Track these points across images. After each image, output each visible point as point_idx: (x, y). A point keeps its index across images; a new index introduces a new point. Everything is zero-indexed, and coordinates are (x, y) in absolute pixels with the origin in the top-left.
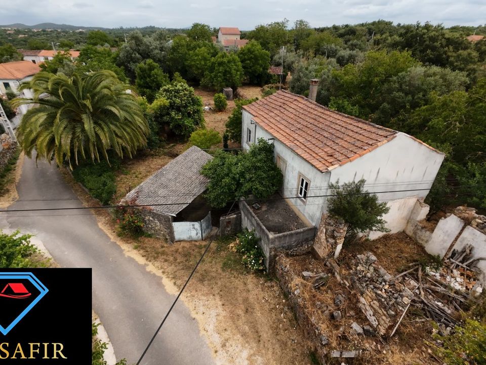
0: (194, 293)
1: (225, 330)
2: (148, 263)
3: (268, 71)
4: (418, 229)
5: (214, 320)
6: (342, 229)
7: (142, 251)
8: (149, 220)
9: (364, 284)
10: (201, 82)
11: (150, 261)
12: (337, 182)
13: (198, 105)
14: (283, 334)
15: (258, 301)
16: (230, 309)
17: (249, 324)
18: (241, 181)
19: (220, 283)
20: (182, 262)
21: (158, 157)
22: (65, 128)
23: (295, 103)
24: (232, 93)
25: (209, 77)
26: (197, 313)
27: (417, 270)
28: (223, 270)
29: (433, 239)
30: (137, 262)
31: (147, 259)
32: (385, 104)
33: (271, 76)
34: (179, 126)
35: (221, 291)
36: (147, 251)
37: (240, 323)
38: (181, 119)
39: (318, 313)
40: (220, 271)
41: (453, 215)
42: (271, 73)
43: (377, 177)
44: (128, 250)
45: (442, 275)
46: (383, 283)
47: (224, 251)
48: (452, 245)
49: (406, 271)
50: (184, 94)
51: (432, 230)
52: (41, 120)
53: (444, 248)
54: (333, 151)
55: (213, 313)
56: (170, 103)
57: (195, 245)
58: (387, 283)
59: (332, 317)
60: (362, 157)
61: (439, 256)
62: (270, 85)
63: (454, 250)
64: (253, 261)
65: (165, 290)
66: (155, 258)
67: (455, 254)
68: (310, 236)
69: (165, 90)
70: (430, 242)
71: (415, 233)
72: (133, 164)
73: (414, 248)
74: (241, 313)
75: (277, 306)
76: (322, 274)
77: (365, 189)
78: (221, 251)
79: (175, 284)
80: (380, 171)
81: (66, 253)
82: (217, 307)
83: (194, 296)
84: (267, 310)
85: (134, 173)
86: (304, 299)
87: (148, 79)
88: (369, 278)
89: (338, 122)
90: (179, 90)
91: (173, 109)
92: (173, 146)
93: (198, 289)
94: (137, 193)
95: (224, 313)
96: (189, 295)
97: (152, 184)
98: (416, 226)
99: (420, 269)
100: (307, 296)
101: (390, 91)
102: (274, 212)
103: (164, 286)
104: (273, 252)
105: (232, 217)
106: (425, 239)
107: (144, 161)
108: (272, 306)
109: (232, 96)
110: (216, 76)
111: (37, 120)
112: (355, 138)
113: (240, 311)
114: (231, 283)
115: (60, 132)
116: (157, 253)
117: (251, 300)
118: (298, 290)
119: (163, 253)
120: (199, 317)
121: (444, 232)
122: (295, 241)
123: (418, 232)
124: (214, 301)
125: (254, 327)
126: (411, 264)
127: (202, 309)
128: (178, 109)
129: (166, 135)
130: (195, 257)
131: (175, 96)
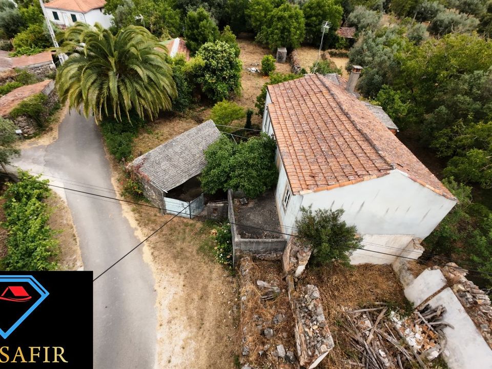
0: (164, 267)
1: (177, 309)
2: (138, 227)
3: (336, 33)
4: (404, 269)
5: (171, 297)
6: (306, 253)
7: (137, 215)
8: (147, 188)
9: (302, 315)
10: (255, 37)
11: (140, 226)
12: (310, 207)
13: (236, 69)
14: (223, 329)
15: (215, 292)
16: (188, 291)
17: (199, 310)
18: (230, 175)
19: (190, 264)
20: (166, 234)
21: (185, 119)
22: (92, 84)
23: (319, 95)
24: (285, 56)
25: (265, 33)
26: (160, 286)
27: (380, 311)
28: (198, 253)
29: (413, 285)
30: (130, 224)
31: (139, 224)
32: (443, 108)
33: (338, 39)
34: (212, 91)
35: (187, 272)
36: (141, 216)
37: (191, 307)
38: (215, 83)
39: (252, 325)
40: (194, 253)
41: (439, 270)
42: (339, 35)
43: (360, 210)
44: (126, 210)
45: (403, 325)
46: (315, 323)
47: (206, 234)
48: (428, 300)
49: (369, 308)
50: (222, 56)
51: (417, 275)
52: (72, 72)
53: (420, 299)
54: (319, 171)
55: (173, 290)
56: (206, 64)
57: (183, 222)
58: (318, 324)
59: (263, 333)
60: (342, 188)
61: (413, 303)
62: (333, 50)
63: (429, 305)
64: (221, 255)
65: (142, 257)
66: (146, 225)
67: (428, 309)
68: (279, 247)
69: (205, 49)
70: (410, 286)
71: (400, 271)
72: (160, 123)
73: (393, 286)
74: (196, 298)
75: (229, 302)
76: (275, 288)
77: (342, 219)
78: (203, 233)
79: (152, 254)
80: (364, 205)
81: (78, 200)
82: (178, 286)
83: (163, 270)
84: (219, 303)
85: (157, 134)
86: (246, 307)
87: (195, 31)
88: (309, 310)
89: (346, 134)
90: (217, 50)
91: (209, 71)
92: (203, 110)
93: (169, 264)
94: (144, 159)
95: (181, 294)
96: (160, 267)
97: (160, 153)
98: (403, 265)
99: (384, 311)
100: (250, 305)
101: (455, 92)
102: (259, 211)
103: (143, 253)
104: (238, 253)
105: (218, 205)
106: (407, 281)
107: (170, 121)
108: (225, 300)
109: (284, 59)
110: (272, 33)
111: (68, 72)
112: (349, 161)
113: (196, 296)
114: (199, 267)
115: (87, 87)
116: (149, 220)
117: (209, 289)
118: (245, 297)
119: (154, 222)
120: (160, 290)
121: (425, 283)
122: (263, 248)
123: (404, 271)
124: (177, 280)
125: (201, 314)
126: (377, 303)
127: (165, 284)
128: (214, 72)
129: (200, 96)
130: (179, 233)
131: (213, 58)
